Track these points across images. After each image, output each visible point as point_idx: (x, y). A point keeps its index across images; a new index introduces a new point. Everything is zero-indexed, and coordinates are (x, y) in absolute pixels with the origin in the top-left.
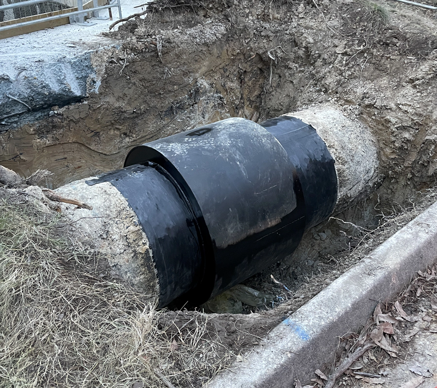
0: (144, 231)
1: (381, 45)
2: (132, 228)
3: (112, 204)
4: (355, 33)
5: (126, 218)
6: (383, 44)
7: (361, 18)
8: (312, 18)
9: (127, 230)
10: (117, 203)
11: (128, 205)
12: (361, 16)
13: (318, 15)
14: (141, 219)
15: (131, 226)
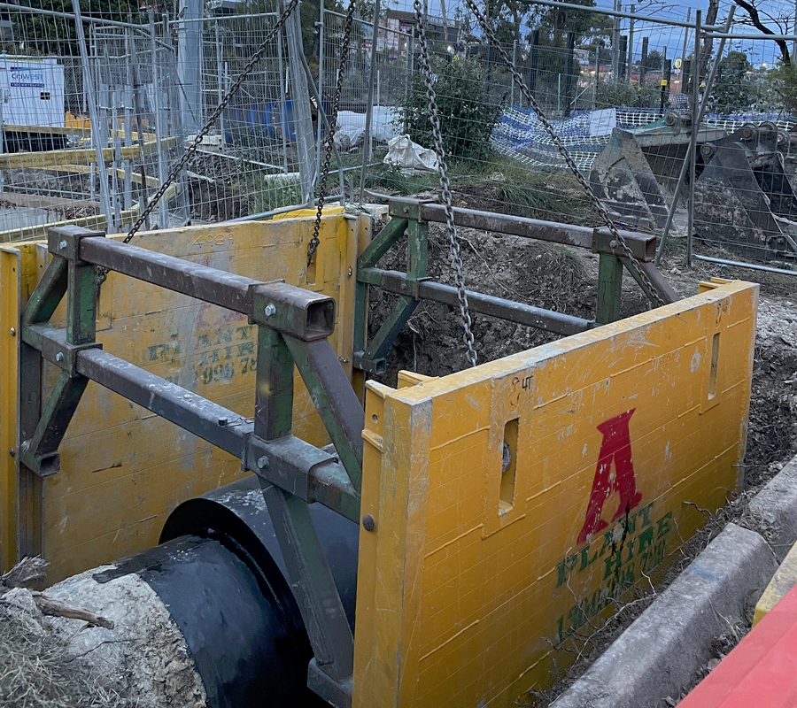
0: (197, 669)
1: (579, 309)
2: (175, 665)
3: (140, 618)
4: (539, 291)
5: (164, 646)
6: (582, 307)
7: (543, 269)
8: (471, 269)
9: (167, 669)
10: (150, 614)
11: (169, 619)
12: (543, 266)
13: (480, 264)
14: (192, 645)
15: (174, 662)
